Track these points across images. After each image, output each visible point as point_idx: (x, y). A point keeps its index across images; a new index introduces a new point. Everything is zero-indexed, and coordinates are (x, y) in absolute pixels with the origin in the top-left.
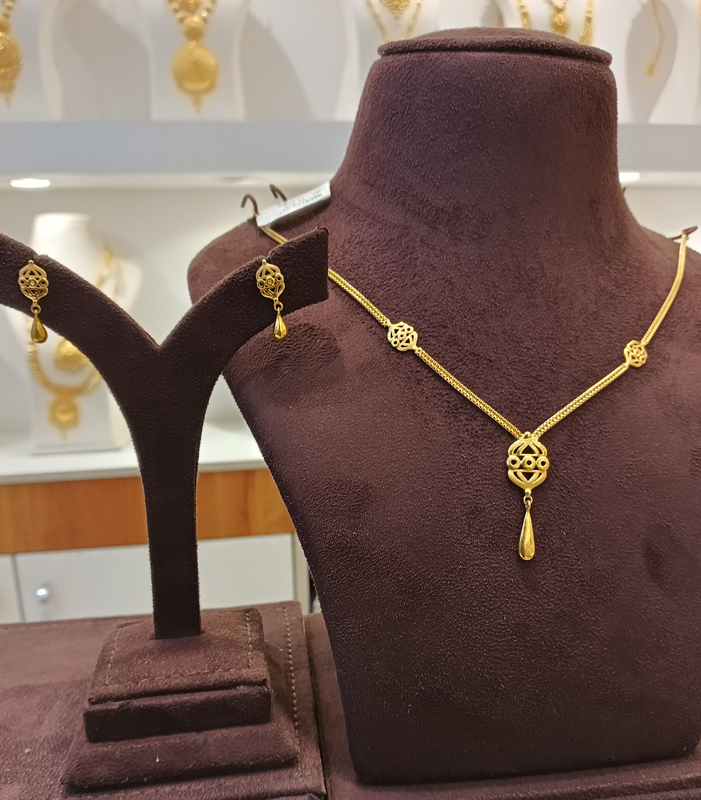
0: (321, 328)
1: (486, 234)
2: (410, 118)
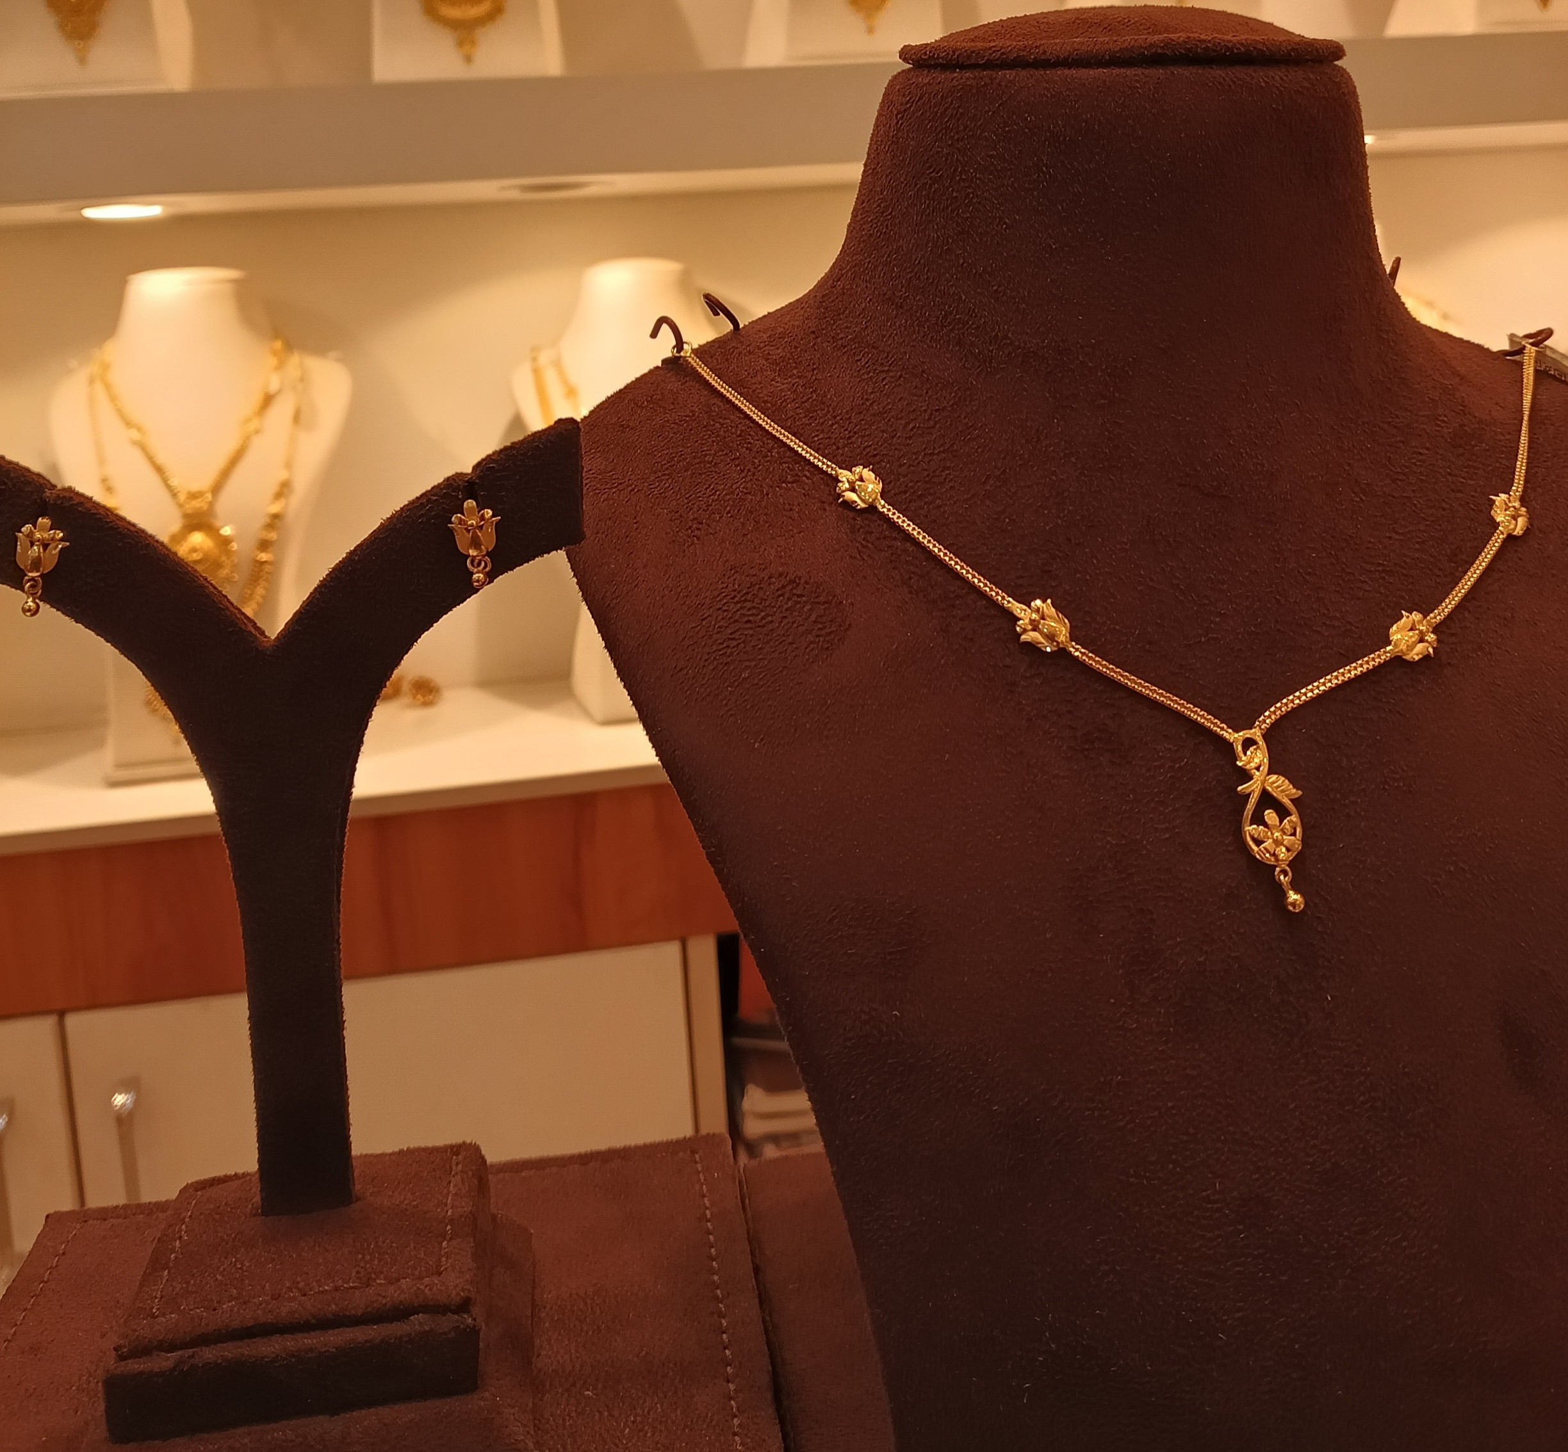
0: (812, 581)
1: (1123, 396)
2: (967, 187)
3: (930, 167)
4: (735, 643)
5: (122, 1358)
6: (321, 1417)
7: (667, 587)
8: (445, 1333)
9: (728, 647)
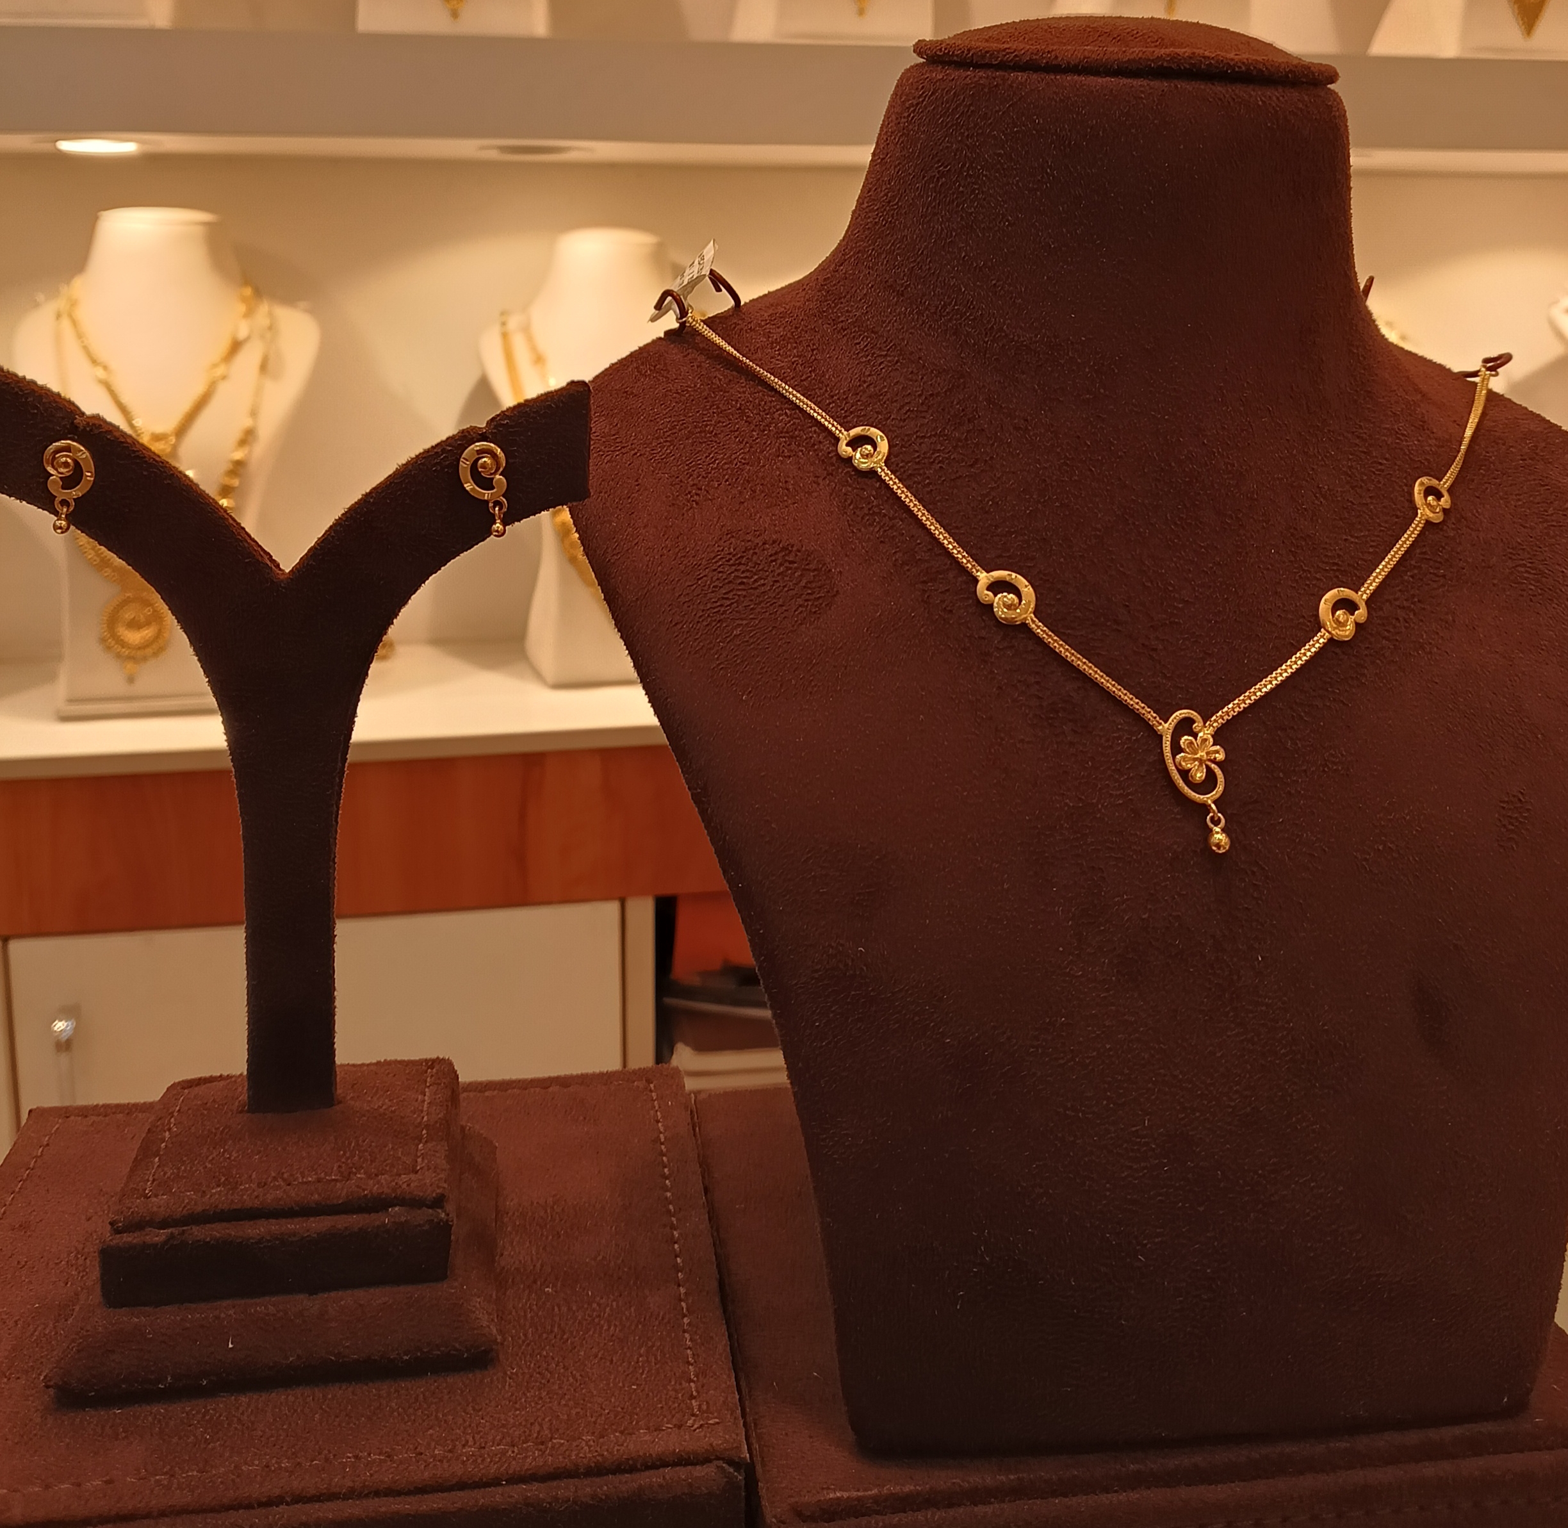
0: (804, 549)
2: (973, 183)
3: (939, 161)
4: (728, 603)
5: (118, 1231)
6: (301, 1296)
7: (666, 547)
8: (419, 1225)
9: (721, 605)
